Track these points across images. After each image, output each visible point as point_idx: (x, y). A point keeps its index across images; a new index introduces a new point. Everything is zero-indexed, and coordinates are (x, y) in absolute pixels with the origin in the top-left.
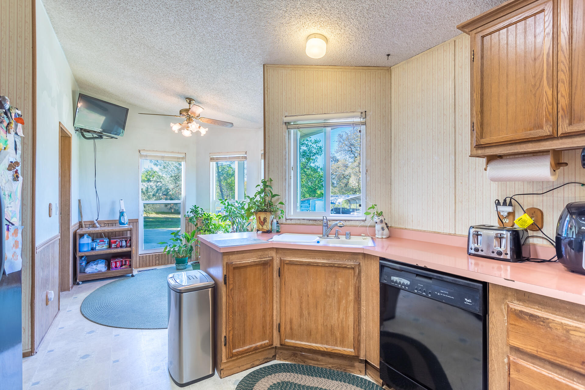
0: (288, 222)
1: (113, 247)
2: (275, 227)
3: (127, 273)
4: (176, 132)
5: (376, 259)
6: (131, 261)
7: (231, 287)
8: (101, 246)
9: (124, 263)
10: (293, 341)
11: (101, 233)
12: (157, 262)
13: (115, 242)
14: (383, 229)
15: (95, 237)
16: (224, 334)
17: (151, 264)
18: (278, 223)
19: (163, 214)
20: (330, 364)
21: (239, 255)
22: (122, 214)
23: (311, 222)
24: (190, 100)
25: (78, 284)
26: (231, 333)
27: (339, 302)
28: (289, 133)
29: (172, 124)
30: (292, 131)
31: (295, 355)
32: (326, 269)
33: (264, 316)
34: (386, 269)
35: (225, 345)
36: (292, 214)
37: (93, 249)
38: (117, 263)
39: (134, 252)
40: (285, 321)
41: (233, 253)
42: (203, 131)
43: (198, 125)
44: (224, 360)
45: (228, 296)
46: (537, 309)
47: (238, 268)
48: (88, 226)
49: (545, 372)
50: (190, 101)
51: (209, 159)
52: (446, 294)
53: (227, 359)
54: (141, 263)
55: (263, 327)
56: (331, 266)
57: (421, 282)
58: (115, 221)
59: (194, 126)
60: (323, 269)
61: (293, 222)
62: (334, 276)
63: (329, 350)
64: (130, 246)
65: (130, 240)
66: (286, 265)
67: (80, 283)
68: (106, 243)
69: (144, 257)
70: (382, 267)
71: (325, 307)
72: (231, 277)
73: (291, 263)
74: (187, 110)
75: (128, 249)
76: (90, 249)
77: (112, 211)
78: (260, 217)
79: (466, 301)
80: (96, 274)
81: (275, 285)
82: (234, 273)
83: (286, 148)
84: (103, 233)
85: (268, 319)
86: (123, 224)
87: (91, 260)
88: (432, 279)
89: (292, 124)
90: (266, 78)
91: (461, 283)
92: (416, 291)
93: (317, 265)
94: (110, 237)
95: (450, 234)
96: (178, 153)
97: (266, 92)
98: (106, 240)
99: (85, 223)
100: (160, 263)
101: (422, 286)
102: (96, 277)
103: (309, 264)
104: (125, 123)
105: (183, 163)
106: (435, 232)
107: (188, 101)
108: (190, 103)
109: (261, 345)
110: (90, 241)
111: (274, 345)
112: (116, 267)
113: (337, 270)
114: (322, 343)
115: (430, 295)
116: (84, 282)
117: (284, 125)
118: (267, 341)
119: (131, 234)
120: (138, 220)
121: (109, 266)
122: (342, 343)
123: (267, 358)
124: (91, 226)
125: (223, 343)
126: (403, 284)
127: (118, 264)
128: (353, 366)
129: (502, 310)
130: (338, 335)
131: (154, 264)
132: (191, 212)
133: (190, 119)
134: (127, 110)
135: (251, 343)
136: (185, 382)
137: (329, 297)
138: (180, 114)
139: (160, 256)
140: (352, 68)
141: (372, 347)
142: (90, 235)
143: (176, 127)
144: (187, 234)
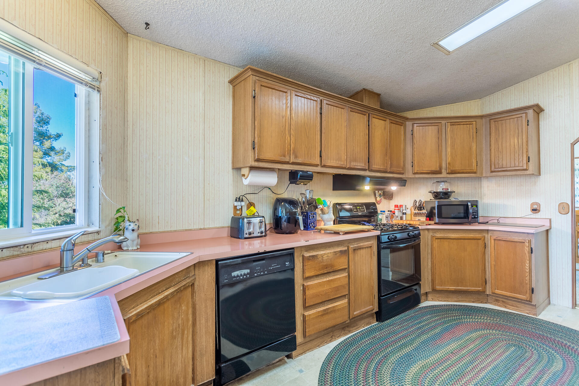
5: (210, 264)
46: (312, 252)
49: (316, 282)
52: (275, 266)
57: (257, 266)
62: (179, 305)
70: (218, 269)
79: (286, 264)
88: (265, 259)
91: (285, 254)
92: (256, 275)
95: (201, 229)
101: (259, 268)
106: (186, 230)
113: (181, 294)
115: (266, 272)
126: (245, 274)
129: (300, 261)
141: (205, 363)
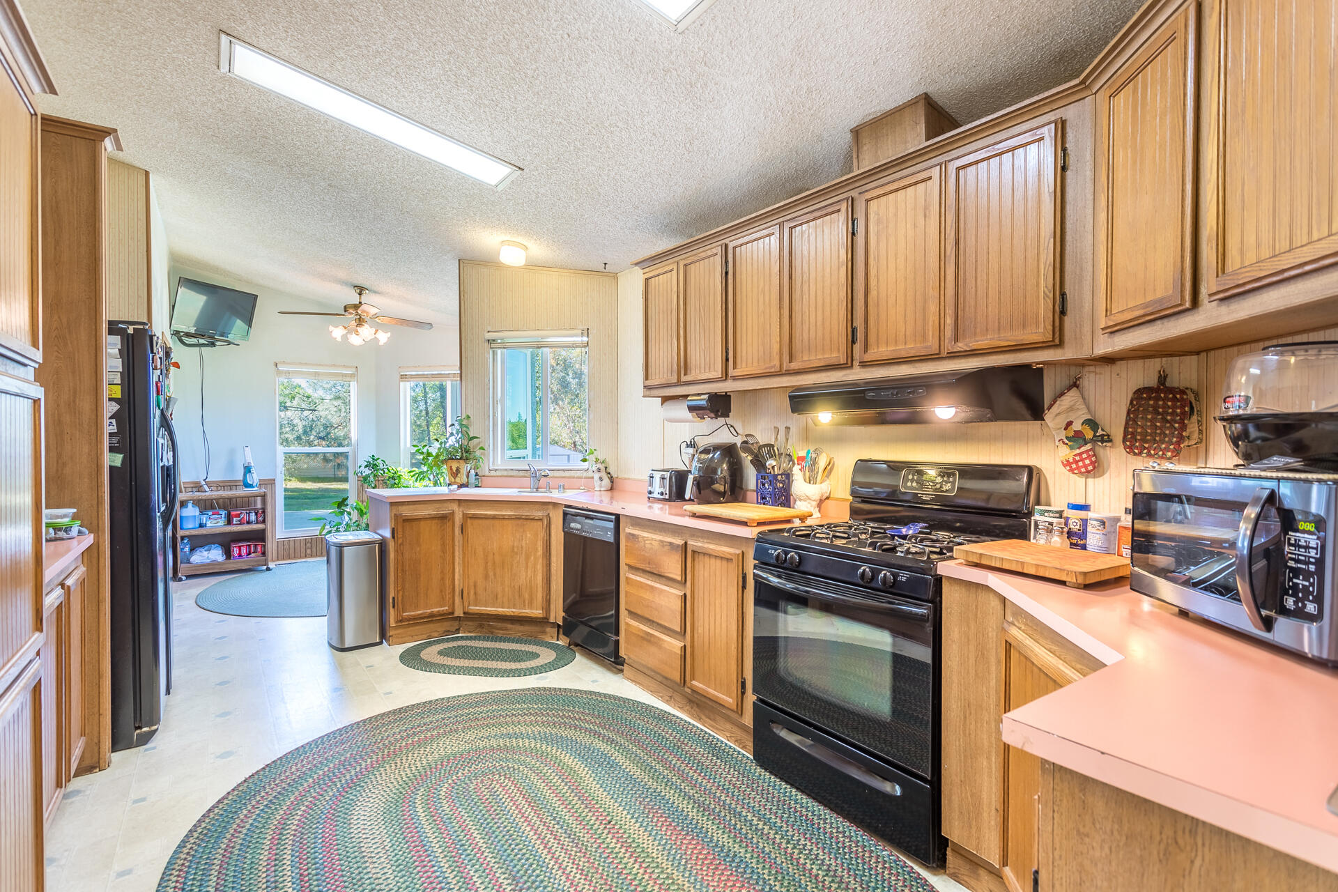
0: (493, 473)
1: (234, 522)
2: (472, 479)
3: (259, 565)
4: (339, 339)
6: (264, 546)
7: (400, 541)
8: (215, 522)
9: (252, 550)
10: (478, 608)
11: (212, 500)
12: (309, 551)
13: (238, 516)
14: (601, 479)
15: (206, 506)
16: (392, 595)
17: (298, 554)
18: (477, 475)
19: (315, 482)
20: (522, 632)
21: (411, 506)
22: (248, 470)
23: (521, 474)
24: (361, 290)
25: (181, 580)
26: (401, 593)
27: (527, 558)
28: (494, 354)
29: (331, 328)
30: (499, 351)
31: (481, 626)
32: (513, 521)
33: (443, 579)
34: (569, 516)
35: (394, 607)
36: (499, 462)
37: (201, 526)
38: (242, 548)
39: (269, 534)
40: (469, 585)
41: (402, 503)
42: (383, 337)
43: (374, 330)
44: (393, 624)
45: (396, 551)
47: (408, 520)
48: (190, 490)
50: (361, 292)
51: (399, 377)
53: (396, 622)
54: (281, 552)
55: (441, 591)
56: (518, 518)
58: (236, 481)
59: (366, 332)
60: (510, 522)
61: (498, 473)
62: (522, 530)
63: (516, 614)
64: (264, 521)
65: (264, 512)
66: (468, 520)
67: (184, 578)
68: (223, 516)
69: (286, 543)
70: (565, 514)
71: (512, 565)
72: (400, 530)
73: (475, 517)
74: (356, 307)
75: (261, 526)
76: (197, 525)
77: (231, 466)
78: (451, 467)
80: (208, 564)
81: (457, 543)
82: (403, 527)
83: (488, 374)
84: (215, 499)
85: (448, 582)
86: (251, 486)
87: (199, 542)
89: (499, 341)
90: (462, 278)
93: (503, 518)
94: (229, 507)
96: (344, 366)
97: (462, 297)
98: (223, 513)
99: (186, 486)
100: (314, 553)
102: (209, 569)
103: (494, 517)
104: (252, 313)
105: (353, 385)
107: (358, 291)
108: (360, 294)
109: (439, 611)
110: (197, 512)
111: (456, 614)
112: (240, 555)
113: (525, 522)
114: (509, 608)
116: (189, 577)
117: (487, 344)
118: (446, 608)
119: (264, 502)
120: (274, 480)
121: (228, 554)
122: (531, 606)
123: (449, 631)
124: (195, 490)
125: (391, 605)
127: (244, 551)
128: (544, 632)
130: (527, 596)
131: (303, 555)
132: (366, 466)
133: (360, 321)
134: (256, 297)
135: (426, 607)
136: (347, 646)
137: (517, 553)
138: (345, 311)
139: (314, 542)
140: (572, 271)
142: (197, 503)
143: (338, 333)
144: (360, 504)
